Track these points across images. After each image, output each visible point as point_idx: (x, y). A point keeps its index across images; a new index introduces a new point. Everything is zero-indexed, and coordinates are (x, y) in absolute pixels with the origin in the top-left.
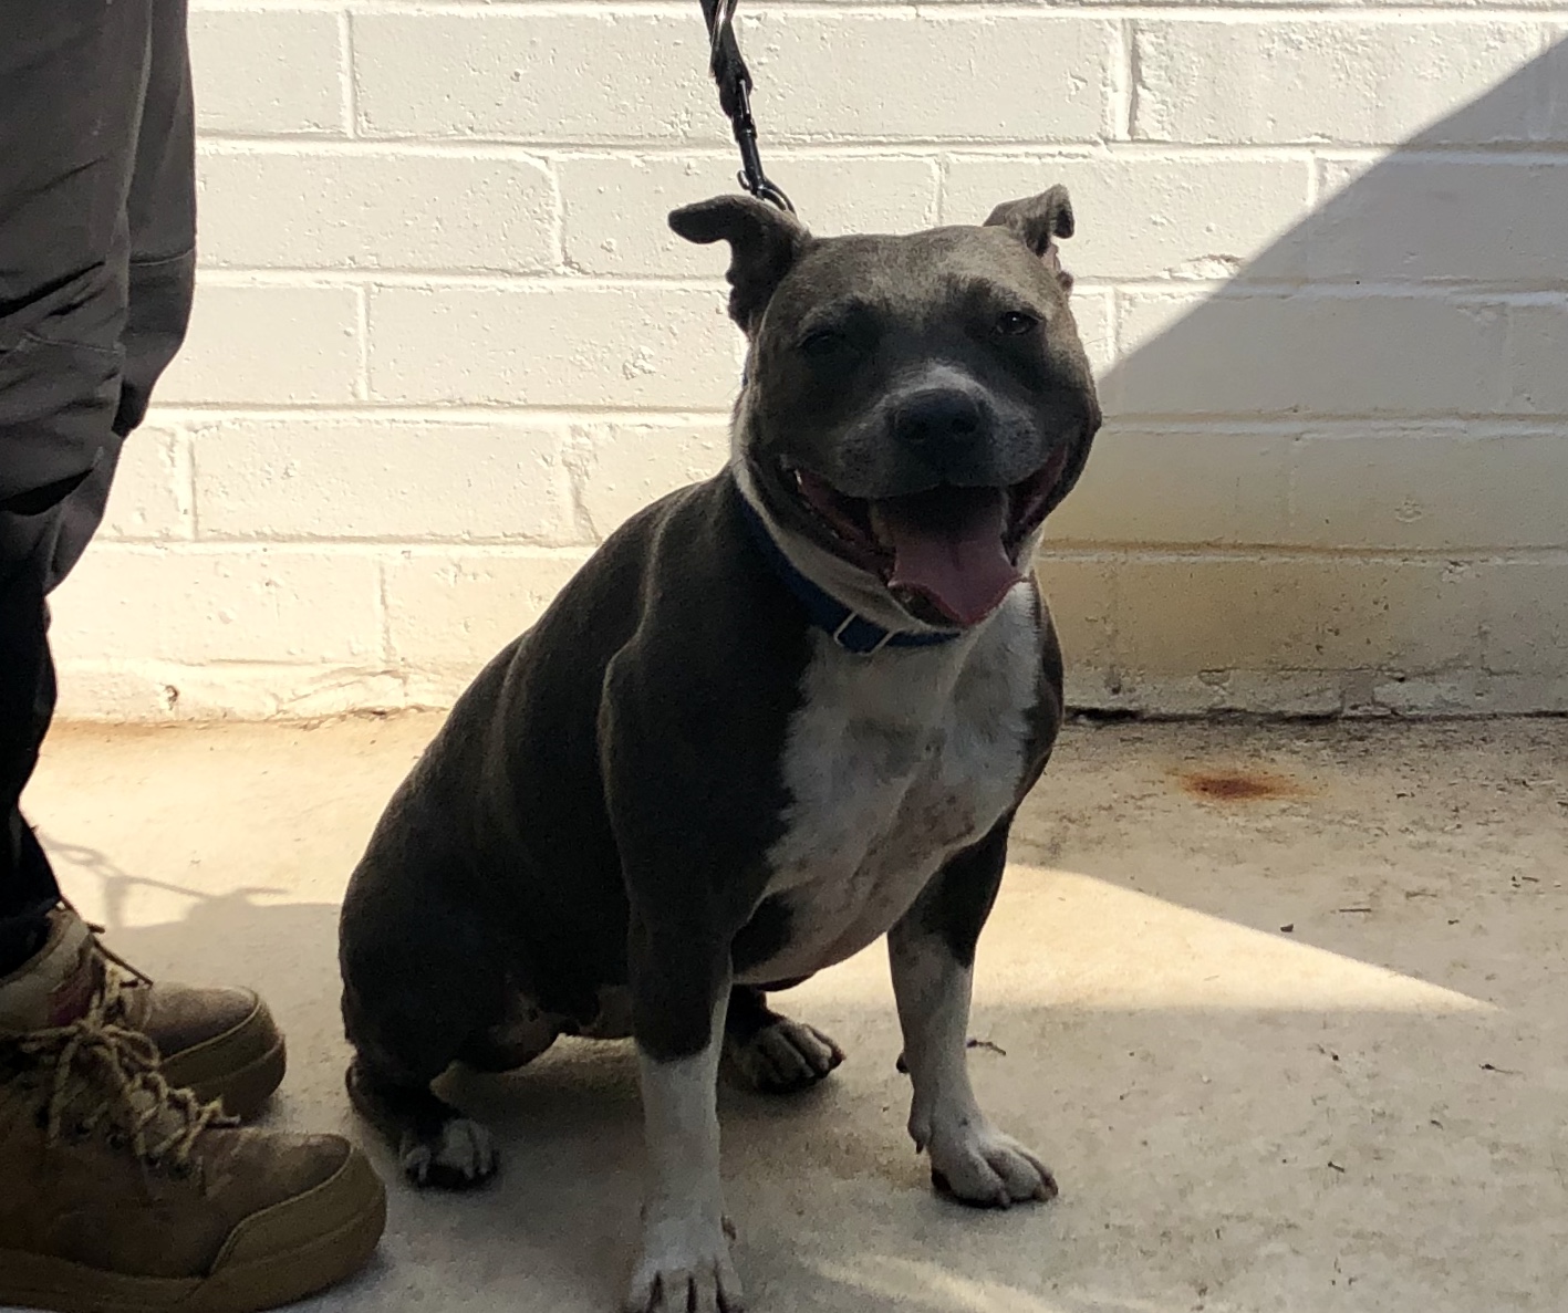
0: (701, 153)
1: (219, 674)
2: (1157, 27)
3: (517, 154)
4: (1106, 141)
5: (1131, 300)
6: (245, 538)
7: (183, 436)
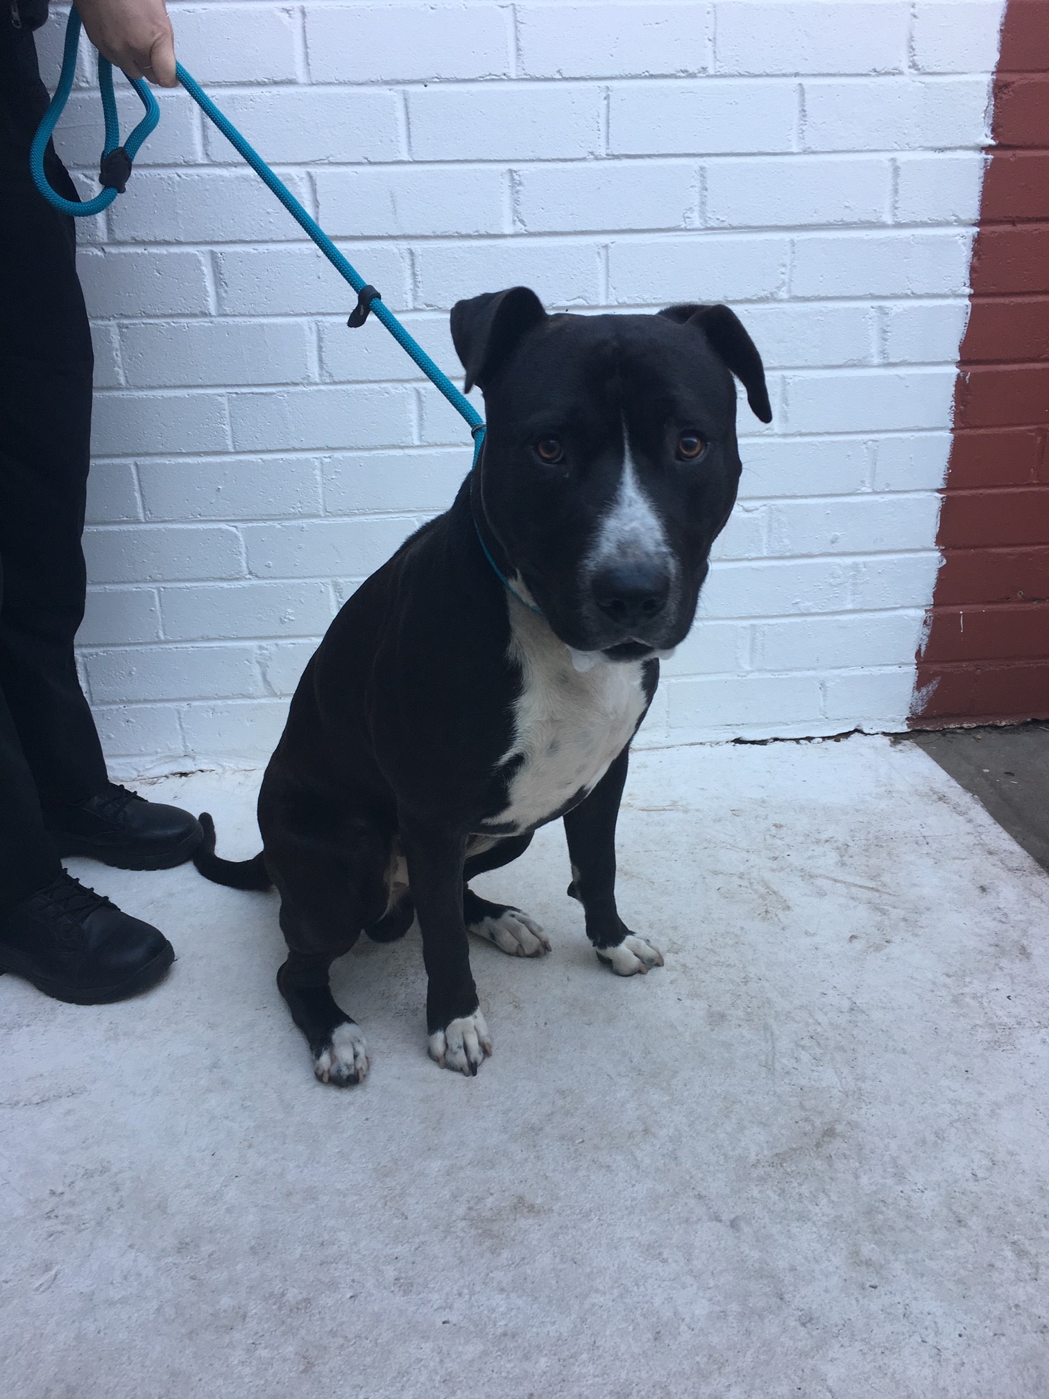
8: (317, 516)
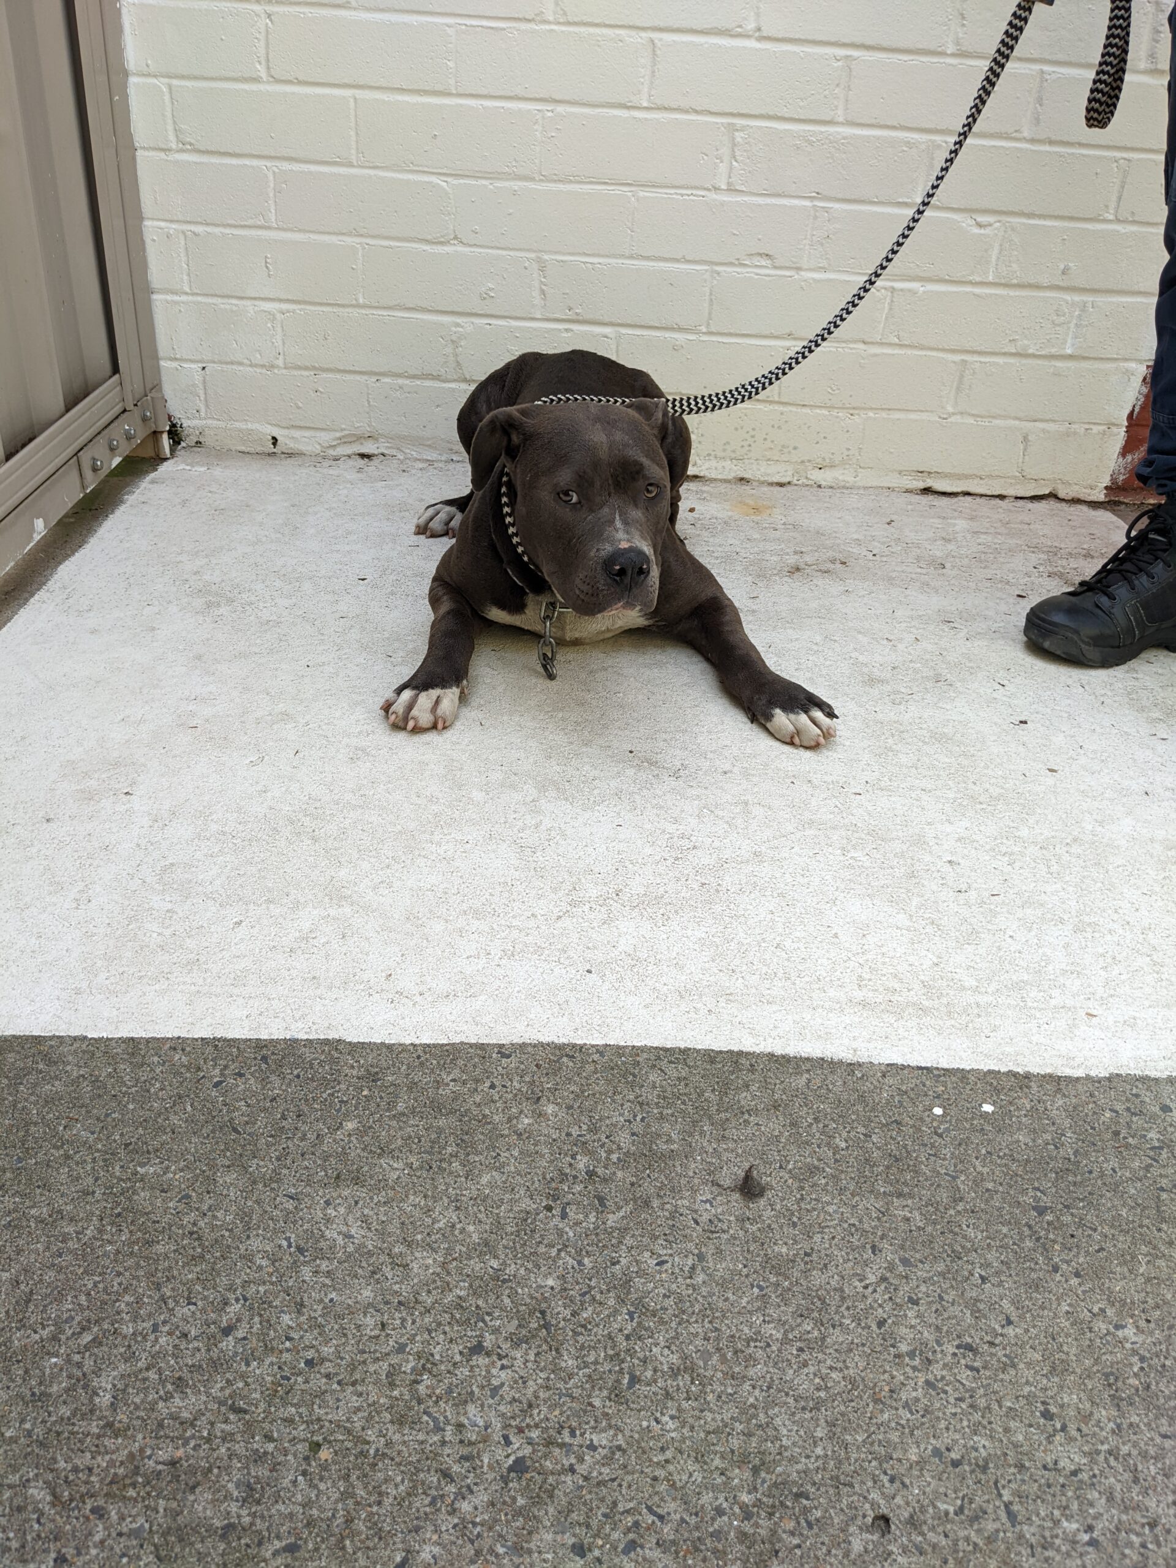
0: (520, 183)
1: (297, 434)
2: (743, 129)
3: (434, 179)
4: (715, 189)
5: (718, 273)
6: (306, 368)
7: (279, 316)
8: (533, 179)
